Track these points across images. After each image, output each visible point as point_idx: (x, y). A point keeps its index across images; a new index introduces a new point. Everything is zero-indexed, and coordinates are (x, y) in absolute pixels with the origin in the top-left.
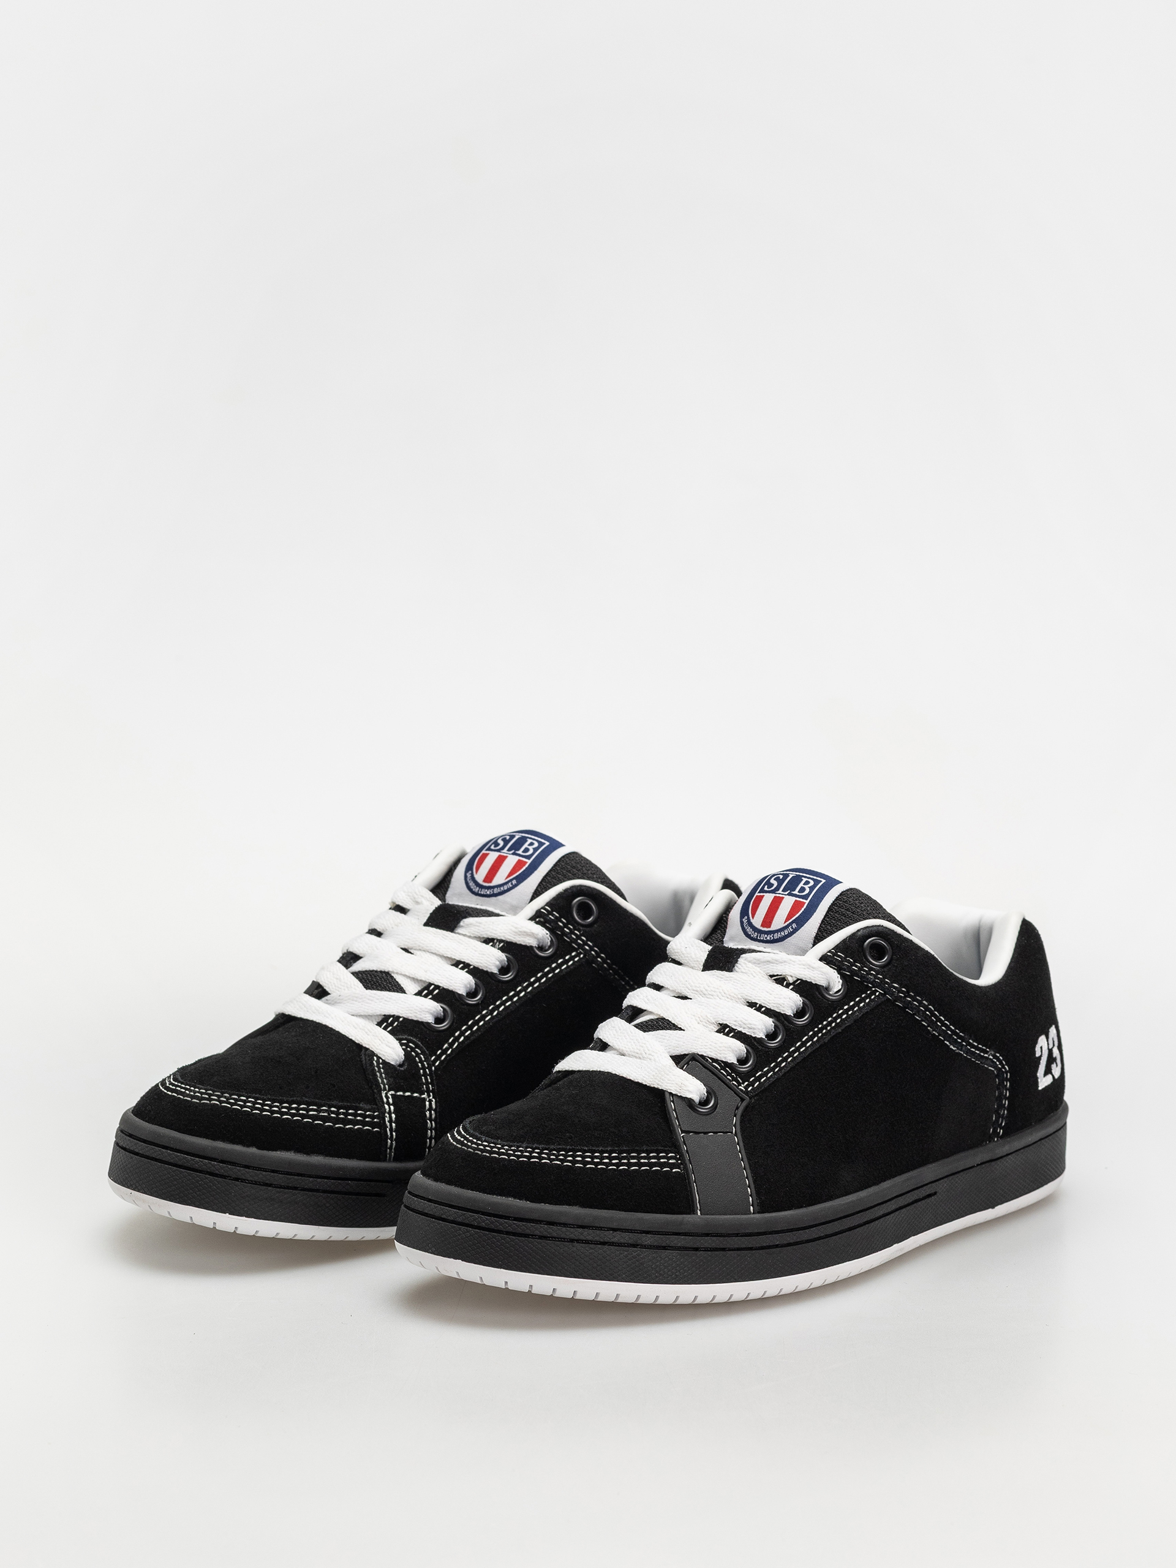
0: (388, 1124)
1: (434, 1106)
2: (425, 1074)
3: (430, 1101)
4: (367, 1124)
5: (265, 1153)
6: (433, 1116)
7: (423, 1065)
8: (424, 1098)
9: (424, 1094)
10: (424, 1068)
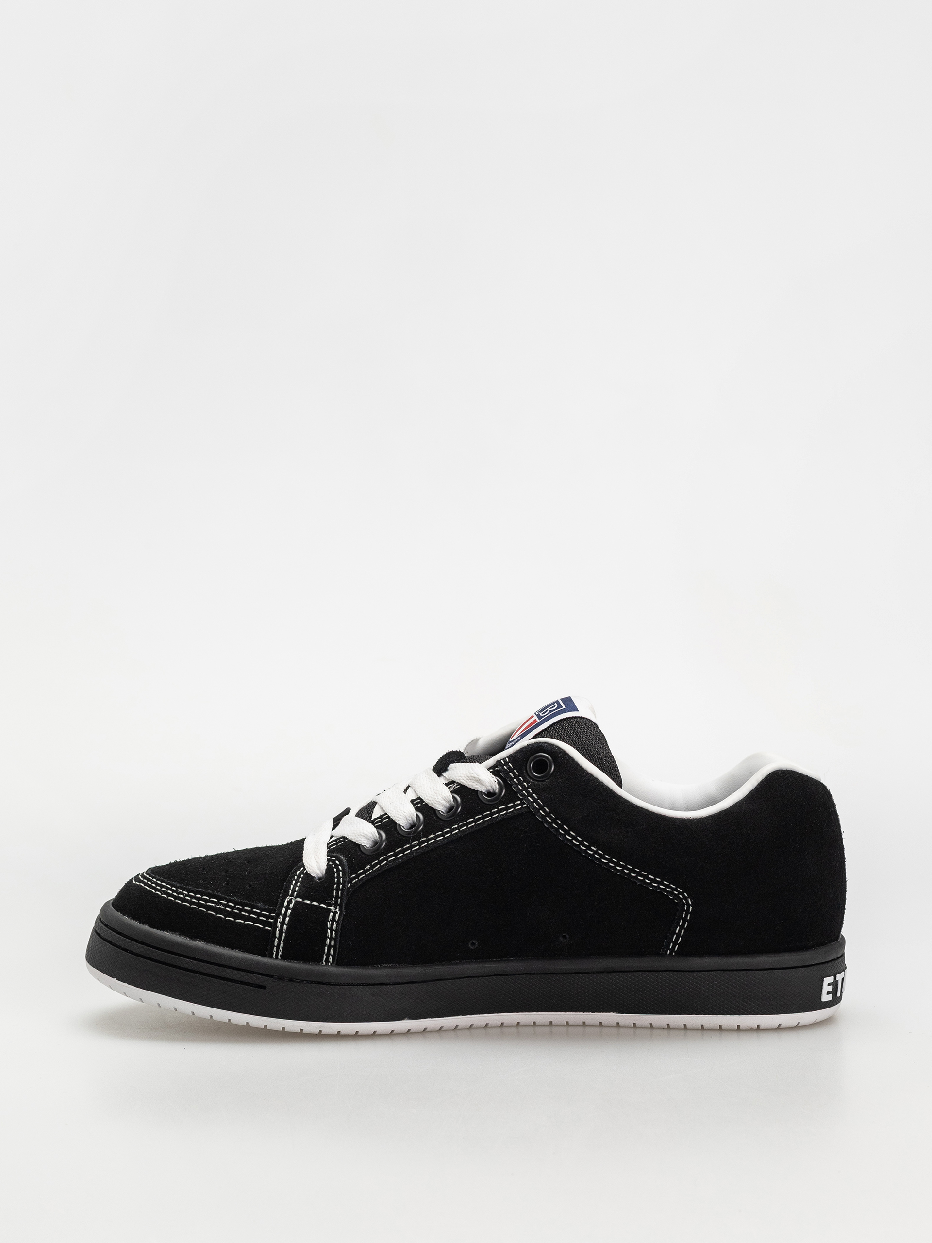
0: (279, 925)
1: (337, 918)
2: (338, 889)
3: (335, 913)
4: (261, 922)
5: (154, 931)
6: (334, 927)
7: (339, 880)
8: (330, 910)
9: (331, 906)
10: (339, 883)
